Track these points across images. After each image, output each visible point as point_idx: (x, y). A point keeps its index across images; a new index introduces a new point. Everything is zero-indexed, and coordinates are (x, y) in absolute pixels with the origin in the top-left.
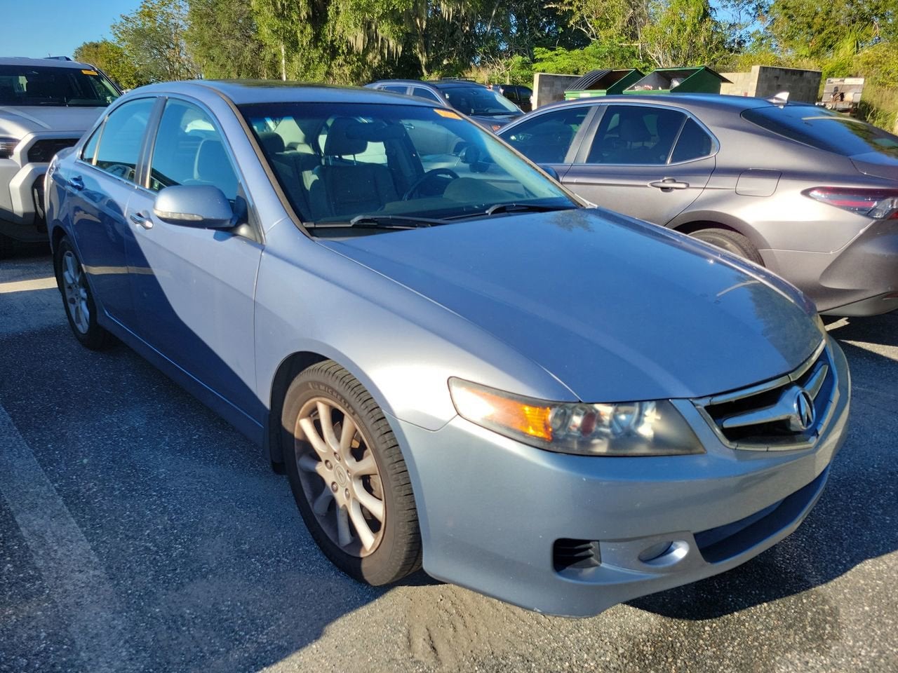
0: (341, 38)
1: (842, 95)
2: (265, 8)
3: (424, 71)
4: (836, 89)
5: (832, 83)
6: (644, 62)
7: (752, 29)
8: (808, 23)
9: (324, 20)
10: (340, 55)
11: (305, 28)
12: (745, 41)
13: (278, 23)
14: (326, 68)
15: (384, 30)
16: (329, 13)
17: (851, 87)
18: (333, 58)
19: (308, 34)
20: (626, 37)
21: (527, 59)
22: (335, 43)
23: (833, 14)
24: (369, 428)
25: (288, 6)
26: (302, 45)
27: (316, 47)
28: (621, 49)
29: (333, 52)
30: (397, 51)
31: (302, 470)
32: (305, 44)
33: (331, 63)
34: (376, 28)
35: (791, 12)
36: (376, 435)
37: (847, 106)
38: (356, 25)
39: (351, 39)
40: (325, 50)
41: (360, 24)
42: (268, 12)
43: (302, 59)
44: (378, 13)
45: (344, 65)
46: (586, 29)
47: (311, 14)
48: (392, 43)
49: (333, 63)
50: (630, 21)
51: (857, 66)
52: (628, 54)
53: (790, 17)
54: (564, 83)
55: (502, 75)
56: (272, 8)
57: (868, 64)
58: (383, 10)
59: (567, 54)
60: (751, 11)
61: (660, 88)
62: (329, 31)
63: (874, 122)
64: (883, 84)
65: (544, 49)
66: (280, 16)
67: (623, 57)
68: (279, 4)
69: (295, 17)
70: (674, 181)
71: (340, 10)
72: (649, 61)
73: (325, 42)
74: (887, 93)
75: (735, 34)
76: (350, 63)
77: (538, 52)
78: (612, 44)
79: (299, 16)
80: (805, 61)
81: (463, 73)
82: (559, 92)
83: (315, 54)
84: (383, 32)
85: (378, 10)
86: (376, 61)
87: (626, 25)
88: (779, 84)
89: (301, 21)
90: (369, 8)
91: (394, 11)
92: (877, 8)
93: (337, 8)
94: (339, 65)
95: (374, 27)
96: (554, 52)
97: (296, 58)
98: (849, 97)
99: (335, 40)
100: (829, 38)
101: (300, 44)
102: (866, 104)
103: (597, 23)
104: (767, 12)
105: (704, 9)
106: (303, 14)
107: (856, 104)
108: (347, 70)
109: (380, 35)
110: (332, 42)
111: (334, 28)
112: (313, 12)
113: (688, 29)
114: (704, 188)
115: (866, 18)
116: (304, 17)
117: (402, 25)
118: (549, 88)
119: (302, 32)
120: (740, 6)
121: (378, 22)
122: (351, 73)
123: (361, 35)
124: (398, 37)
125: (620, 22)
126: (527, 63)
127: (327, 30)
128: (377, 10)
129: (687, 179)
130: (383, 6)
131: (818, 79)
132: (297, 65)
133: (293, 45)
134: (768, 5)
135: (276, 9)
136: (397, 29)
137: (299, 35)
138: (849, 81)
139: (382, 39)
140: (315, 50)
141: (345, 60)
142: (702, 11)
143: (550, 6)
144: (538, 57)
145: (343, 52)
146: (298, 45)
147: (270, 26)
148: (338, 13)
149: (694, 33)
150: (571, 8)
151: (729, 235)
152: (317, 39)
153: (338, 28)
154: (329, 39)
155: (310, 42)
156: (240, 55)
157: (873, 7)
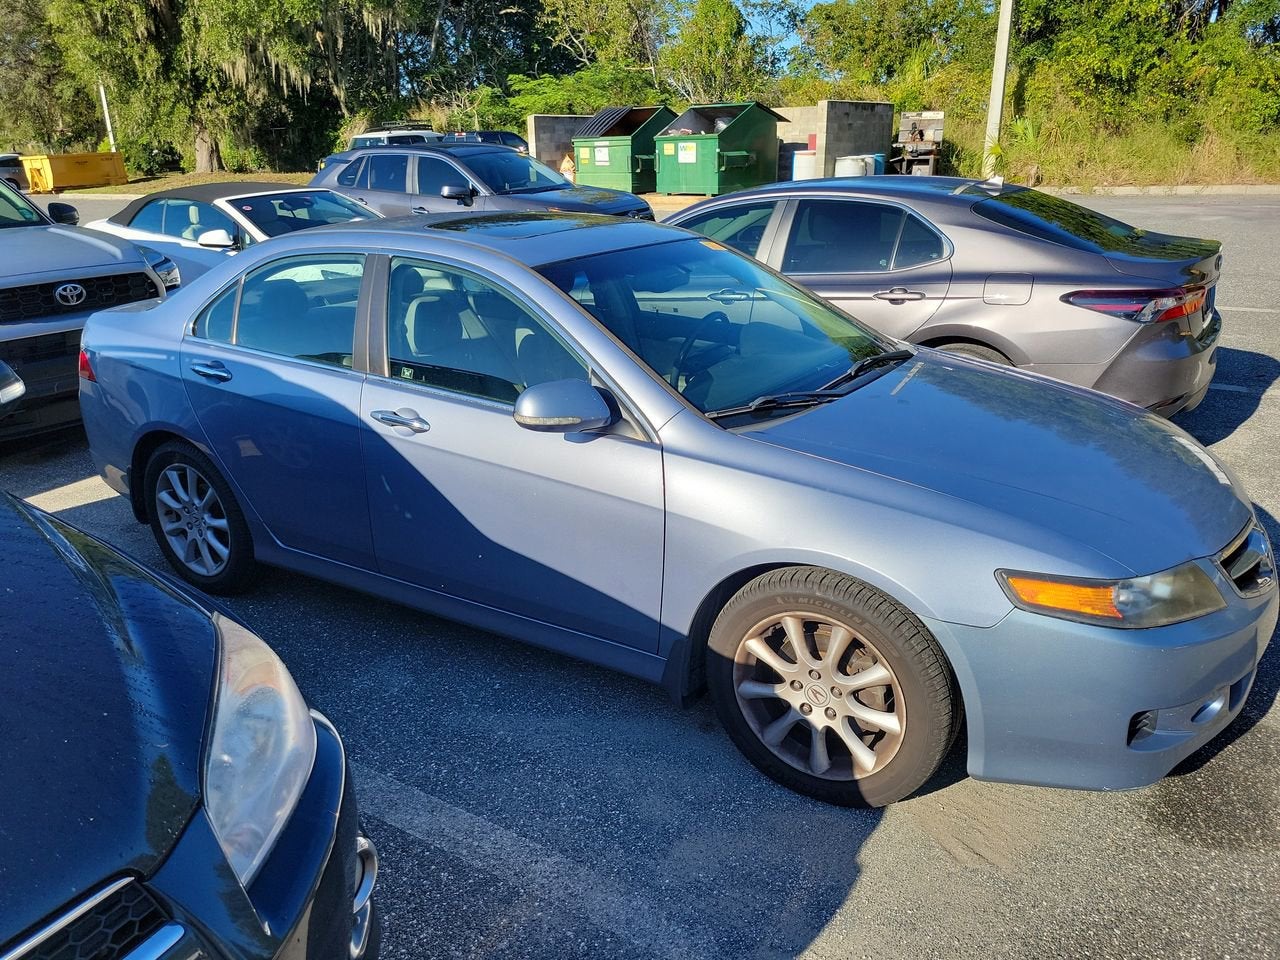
0: (208, 66)
1: (921, 134)
2: (76, 23)
3: (345, 111)
4: (914, 126)
5: (908, 118)
6: (662, 93)
7: (788, 45)
8: (859, 38)
9: (176, 37)
10: (208, 92)
11: (146, 51)
12: (779, 60)
13: (99, 45)
14: (188, 111)
15: (280, 53)
16: (183, 28)
17: (931, 121)
18: (197, 96)
19: (153, 61)
20: (633, 59)
21: (498, 90)
22: (198, 73)
23: (885, 25)
24: (890, 636)
25: (114, 18)
26: (144, 78)
27: (168, 79)
28: (630, 75)
29: (198, 87)
30: (303, 83)
31: (743, 698)
32: (149, 76)
33: (195, 104)
34: (265, 51)
35: (836, 23)
36: (900, 643)
37: (930, 147)
38: (232, 46)
39: (226, 66)
40: (182, 83)
41: (239, 45)
42: (80, 28)
43: (145, 98)
44: (267, 27)
45: (217, 106)
46: (571, 46)
47: (153, 29)
48: (294, 72)
49: (199, 103)
50: (635, 37)
51: (930, 95)
52: (640, 82)
53: (836, 29)
54: (569, 127)
55: (466, 115)
56: (86, 22)
57: (942, 91)
58: (276, 23)
59: (557, 85)
60: (783, 20)
61: (703, 133)
62: (186, 55)
63: (959, 165)
64: (962, 117)
65: (521, 76)
66: (101, 33)
67: (634, 87)
68: (99, 16)
69: (127, 35)
70: (905, 292)
71: (200, 23)
72: (668, 92)
73: (181, 72)
74: (967, 127)
75: (766, 51)
76: (225, 102)
77: (515, 80)
78: (617, 69)
79: (134, 32)
80: (867, 89)
81: (408, 115)
82: (564, 140)
83: (169, 90)
84: (277, 56)
85: (267, 22)
86: (259, 96)
87: (630, 41)
88: (850, 122)
89: (138, 41)
90: (252, 20)
91: (291, 25)
92: (935, 16)
93: (196, 20)
94: (208, 106)
95: (261, 49)
96: (536, 82)
97: (136, 98)
98: (929, 135)
99: (198, 69)
100: (886, 56)
101: (141, 77)
102: (948, 142)
103: (593, 40)
104: (802, 21)
105: (738, 23)
106: (141, 30)
107: (938, 143)
108: (223, 113)
109: (273, 61)
110: (193, 71)
111: (193, 50)
112: (157, 27)
113: (721, 50)
114: (944, 298)
115: (923, 29)
116: (142, 35)
117: (306, 44)
118: (548, 135)
119: (141, 58)
120: (770, 14)
121: (266, 41)
122: (231, 117)
123: (242, 61)
124: (303, 62)
125: (621, 38)
126: (499, 97)
127: (182, 52)
128: (265, 23)
129: (921, 288)
130: (273, 16)
131: (890, 113)
132: (138, 107)
133: (128, 77)
134: (803, 12)
135: (94, 23)
136: (299, 50)
137: (137, 62)
138: (927, 115)
139: (277, 66)
140: (167, 85)
141: (218, 99)
142: (735, 26)
143: (509, 11)
144: (516, 87)
145: (213, 86)
146: (136, 77)
147: (87, 50)
148: (197, 28)
149: (728, 55)
150: (555, 19)
151: (979, 351)
152: (167, 68)
153: (200, 49)
154: (188, 66)
155: (157, 73)
156: (17, 91)
157: (930, 16)
